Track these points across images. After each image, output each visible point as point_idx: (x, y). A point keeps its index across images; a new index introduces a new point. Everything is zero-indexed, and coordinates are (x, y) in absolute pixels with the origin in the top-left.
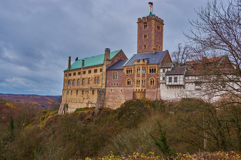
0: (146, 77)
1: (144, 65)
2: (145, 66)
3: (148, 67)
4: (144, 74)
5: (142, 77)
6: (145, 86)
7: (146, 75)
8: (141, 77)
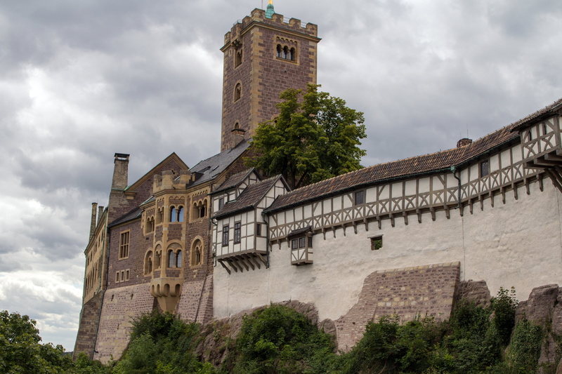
0: (183, 238)
1: (174, 190)
2: (180, 196)
3: (189, 199)
4: (179, 227)
5: (169, 239)
6: (179, 272)
7: (184, 229)
8: (165, 238)
